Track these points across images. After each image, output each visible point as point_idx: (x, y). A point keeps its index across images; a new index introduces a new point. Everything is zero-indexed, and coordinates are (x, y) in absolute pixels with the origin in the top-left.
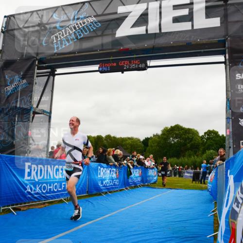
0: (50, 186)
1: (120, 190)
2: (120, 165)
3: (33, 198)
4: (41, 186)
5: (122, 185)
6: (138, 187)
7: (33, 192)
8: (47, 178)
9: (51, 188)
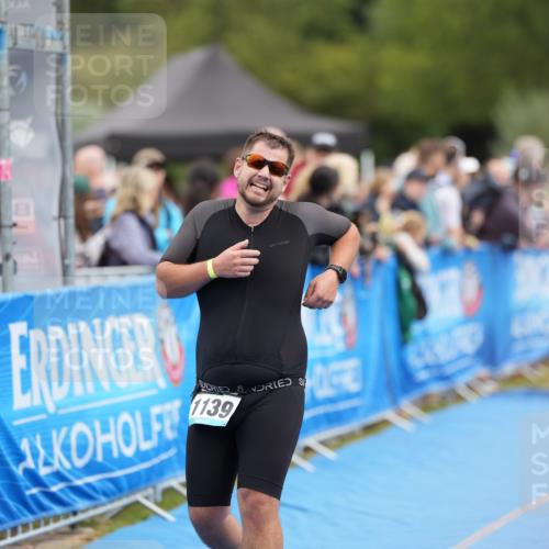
0: (105, 430)
1: (370, 429)
3: (45, 502)
4: (68, 436)
7: (43, 472)
8: (85, 389)
9: (110, 443)
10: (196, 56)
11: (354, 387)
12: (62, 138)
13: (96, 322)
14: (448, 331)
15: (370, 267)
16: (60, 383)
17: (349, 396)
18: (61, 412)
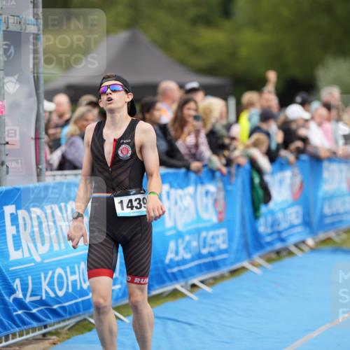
2: (229, 163)
3: (27, 319)
8: (60, 247)
9: (76, 281)
10: (123, 35)
11: (224, 246)
12: (37, 88)
13: (63, 204)
14: (284, 210)
15: (233, 169)
16: (43, 244)
17: (221, 252)
18: (45, 261)
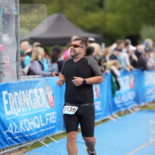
3: (13, 141)
5: (105, 111)
6: (129, 112)
8: (25, 110)
13: (26, 91)
14: (126, 93)
16: (19, 108)
18: (20, 116)
